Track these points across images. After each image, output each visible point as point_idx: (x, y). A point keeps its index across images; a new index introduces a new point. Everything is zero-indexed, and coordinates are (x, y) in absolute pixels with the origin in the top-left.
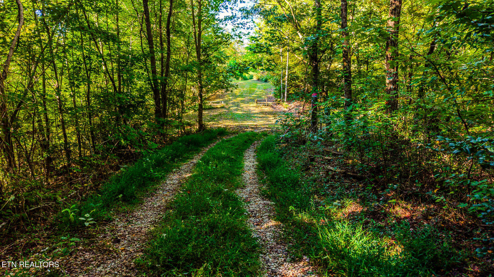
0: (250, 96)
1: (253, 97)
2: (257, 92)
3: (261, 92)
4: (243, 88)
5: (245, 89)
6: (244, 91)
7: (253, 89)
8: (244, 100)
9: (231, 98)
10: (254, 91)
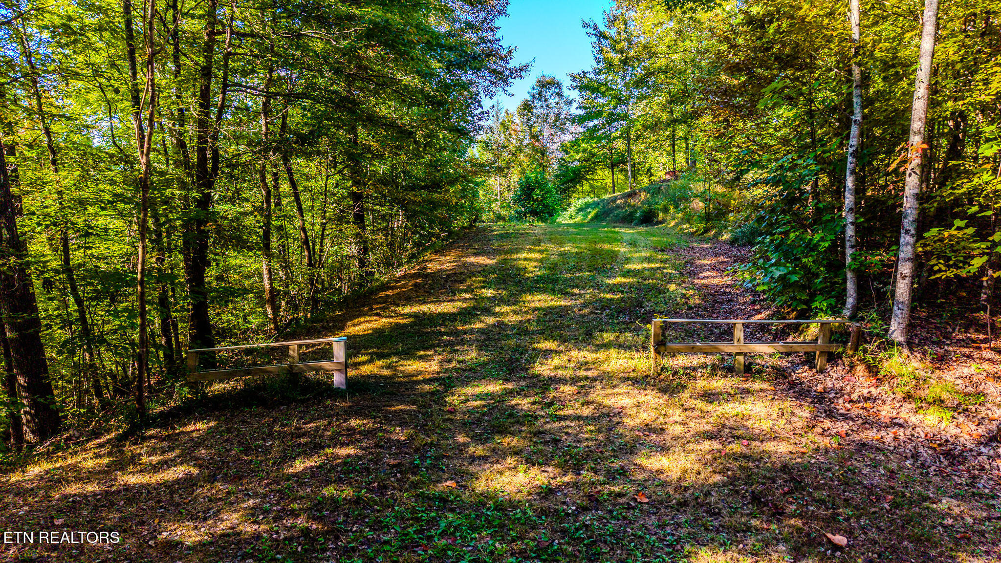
0: (598, 286)
1: (612, 289)
2: (628, 260)
3: (648, 260)
4: (561, 244)
5: (567, 248)
6: (562, 255)
7: (606, 246)
8: (562, 312)
9: (489, 293)
10: (614, 256)
